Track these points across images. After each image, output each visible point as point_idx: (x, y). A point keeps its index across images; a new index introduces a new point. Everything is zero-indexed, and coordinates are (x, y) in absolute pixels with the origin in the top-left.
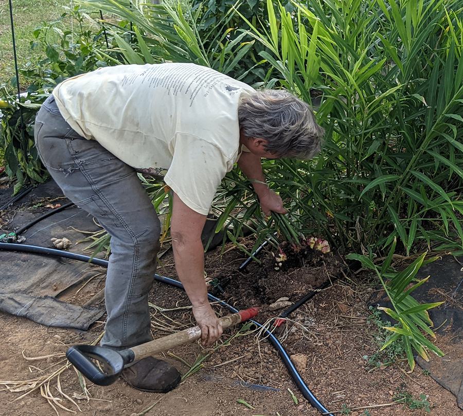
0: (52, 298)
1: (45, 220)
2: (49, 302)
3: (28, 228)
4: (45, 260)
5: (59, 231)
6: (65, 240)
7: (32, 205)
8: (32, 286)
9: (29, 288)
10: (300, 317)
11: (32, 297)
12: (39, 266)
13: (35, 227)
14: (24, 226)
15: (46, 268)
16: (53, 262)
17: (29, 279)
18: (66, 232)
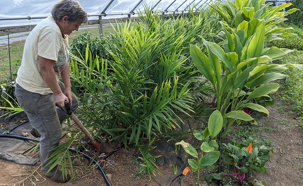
0: (22, 154)
1: (20, 126)
2: (21, 155)
3: (14, 129)
4: (20, 141)
5: (25, 130)
6: (27, 133)
7: (15, 121)
8: (15, 150)
9: (14, 150)
10: (109, 160)
11: (15, 154)
12: (17, 142)
13: (16, 129)
14: (12, 128)
15: (20, 143)
16: (22, 141)
17: (14, 147)
18: (27, 131)
